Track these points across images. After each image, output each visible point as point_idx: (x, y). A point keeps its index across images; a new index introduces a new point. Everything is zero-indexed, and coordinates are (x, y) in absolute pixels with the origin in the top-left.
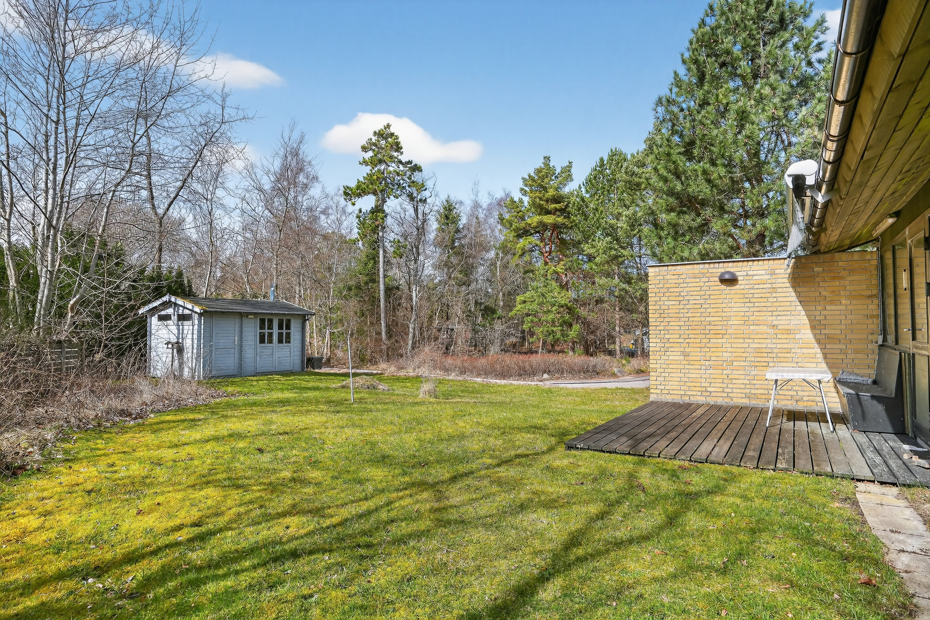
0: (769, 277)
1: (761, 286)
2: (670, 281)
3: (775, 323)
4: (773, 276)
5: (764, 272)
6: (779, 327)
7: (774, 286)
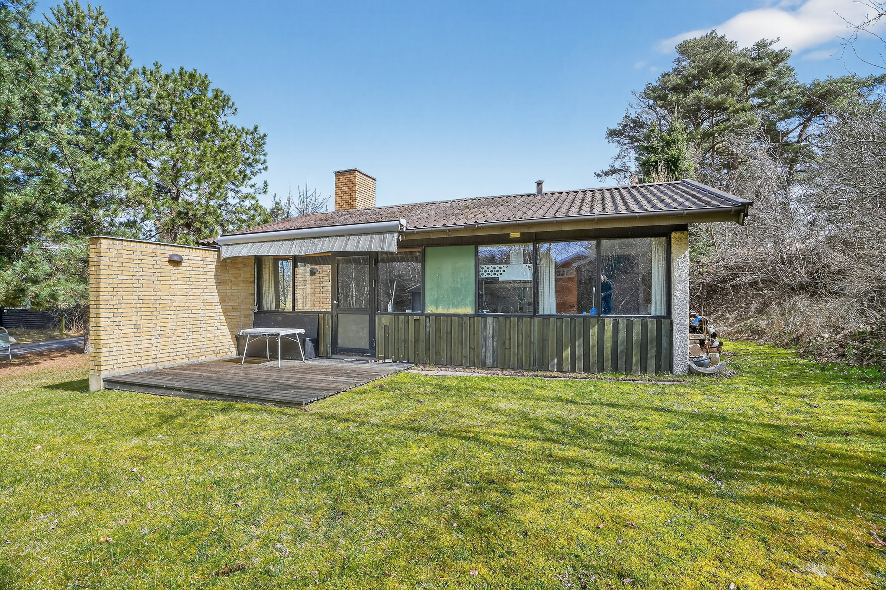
0: (202, 262)
1: (197, 269)
2: (124, 256)
3: (205, 297)
4: (205, 263)
5: (199, 258)
6: (208, 301)
7: (205, 270)
